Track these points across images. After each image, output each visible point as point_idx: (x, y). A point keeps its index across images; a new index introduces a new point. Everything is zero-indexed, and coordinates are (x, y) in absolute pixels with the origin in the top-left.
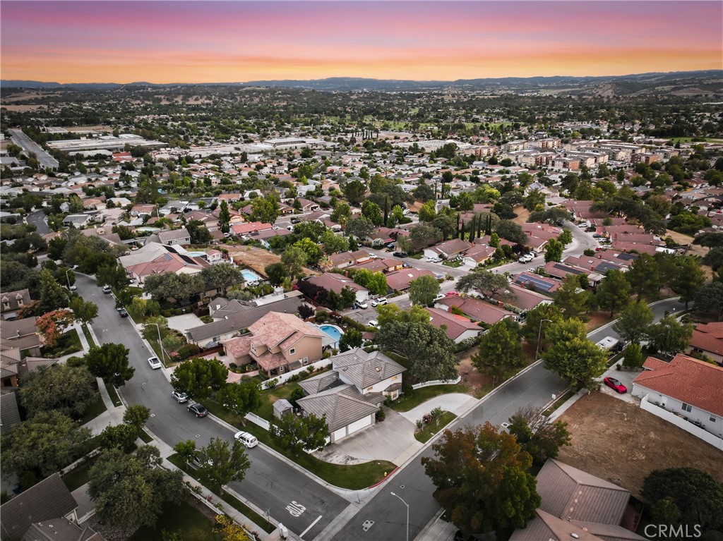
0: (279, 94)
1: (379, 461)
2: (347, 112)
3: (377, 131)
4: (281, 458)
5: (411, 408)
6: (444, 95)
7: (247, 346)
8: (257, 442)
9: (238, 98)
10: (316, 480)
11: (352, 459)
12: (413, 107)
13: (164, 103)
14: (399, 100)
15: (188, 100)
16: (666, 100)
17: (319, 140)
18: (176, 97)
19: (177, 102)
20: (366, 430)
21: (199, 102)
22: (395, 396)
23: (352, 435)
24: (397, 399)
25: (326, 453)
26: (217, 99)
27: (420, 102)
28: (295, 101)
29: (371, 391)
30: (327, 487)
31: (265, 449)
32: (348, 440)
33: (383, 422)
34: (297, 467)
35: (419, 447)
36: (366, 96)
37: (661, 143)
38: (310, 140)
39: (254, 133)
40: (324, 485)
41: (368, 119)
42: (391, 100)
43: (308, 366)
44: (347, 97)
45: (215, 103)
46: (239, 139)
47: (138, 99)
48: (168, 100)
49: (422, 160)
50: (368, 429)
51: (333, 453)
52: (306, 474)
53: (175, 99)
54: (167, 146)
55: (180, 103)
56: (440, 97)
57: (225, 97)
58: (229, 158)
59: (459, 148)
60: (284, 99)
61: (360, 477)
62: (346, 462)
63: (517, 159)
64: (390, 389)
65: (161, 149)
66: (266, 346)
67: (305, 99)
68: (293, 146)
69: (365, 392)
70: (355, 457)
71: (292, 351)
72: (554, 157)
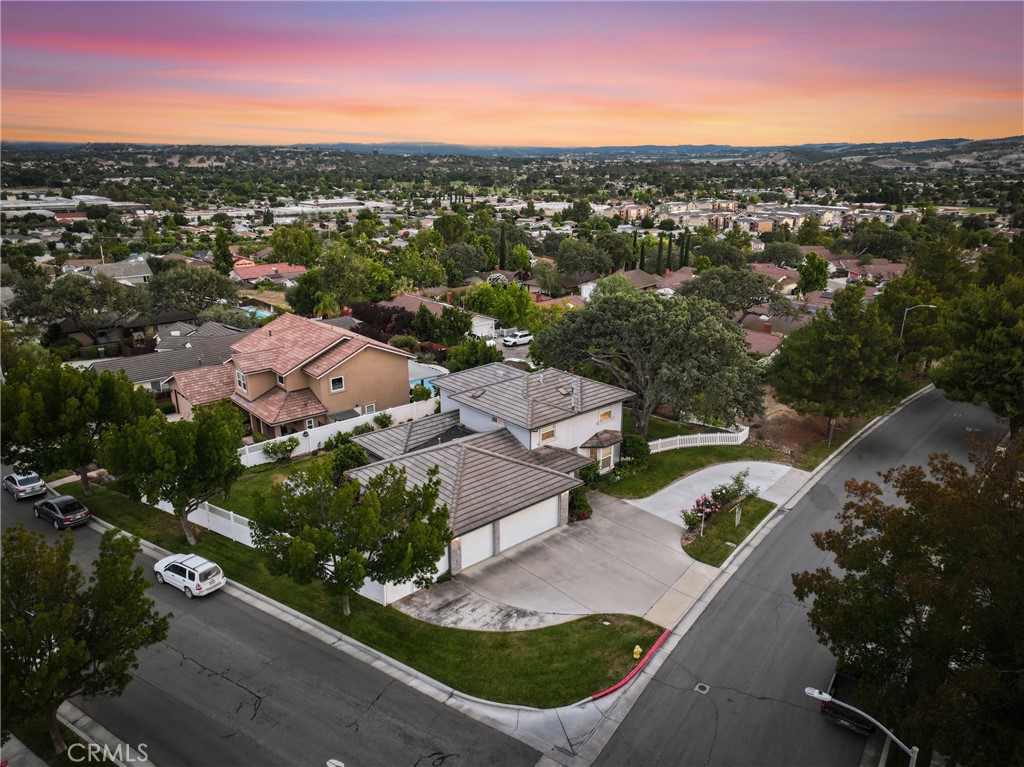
0: (325, 155)
1: (605, 617)
2: (425, 178)
3: (471, 196)
4: (296, 623)
5: (653, 490)
6: (561, 161)
7: (227, 384)
8: (220, 580)
9: (265, 160)
10: (413, 683)
11: (522, 614)
12: (520, 175)
13: (150, 165)
14: (498, 166)
15: (189, 162)
16: (860, 170)
17: (385, 204)
18: (170, 157)
19: (171, 163)
20: (547, 540)
21: (205, 165)
22: (606, 462)
23: (510, 554)
24: (613, 471)
25: (440, 601)
26: (233, 161)
27: (529, 169)
28: (348, 165)
29: (551, 442)
30: (452, 702)
31: (247, 598)
32: (499, 566)
33: (588, 521)
34: (348, 645)
35: (708, 578)
36: (451, 160)
37: (875, 208)
38: (370, 204)
39: (286, 197)
40: (442, 697)
41: (456, 184)
42: (488, 166)
43: (377, 414)
44: (424, 161)
45: (229, 165)
46: (263, 203)
47: (111, 159)
48: (157, 161)
49: (542, 224)
50: (552, 537)
51: (458, 601)
52: (378, 665)
53: (169, 160)
54: (148, 208)
55: (177, 165)
56: (556, 164)
57: (245, 159)
58: (245, 222)
59: (594, 211)
60: (332, 163)
61: (557, 665)
62: (504, 623)
63: (681, 222)
64: (597, 442)
65: (138, 212)
66: (271, 373)
67: (363, 162)
68: (346, 208)
69: (536, 442)
70: (529, 608)
71: (337, 382)
72: (734, 218)
